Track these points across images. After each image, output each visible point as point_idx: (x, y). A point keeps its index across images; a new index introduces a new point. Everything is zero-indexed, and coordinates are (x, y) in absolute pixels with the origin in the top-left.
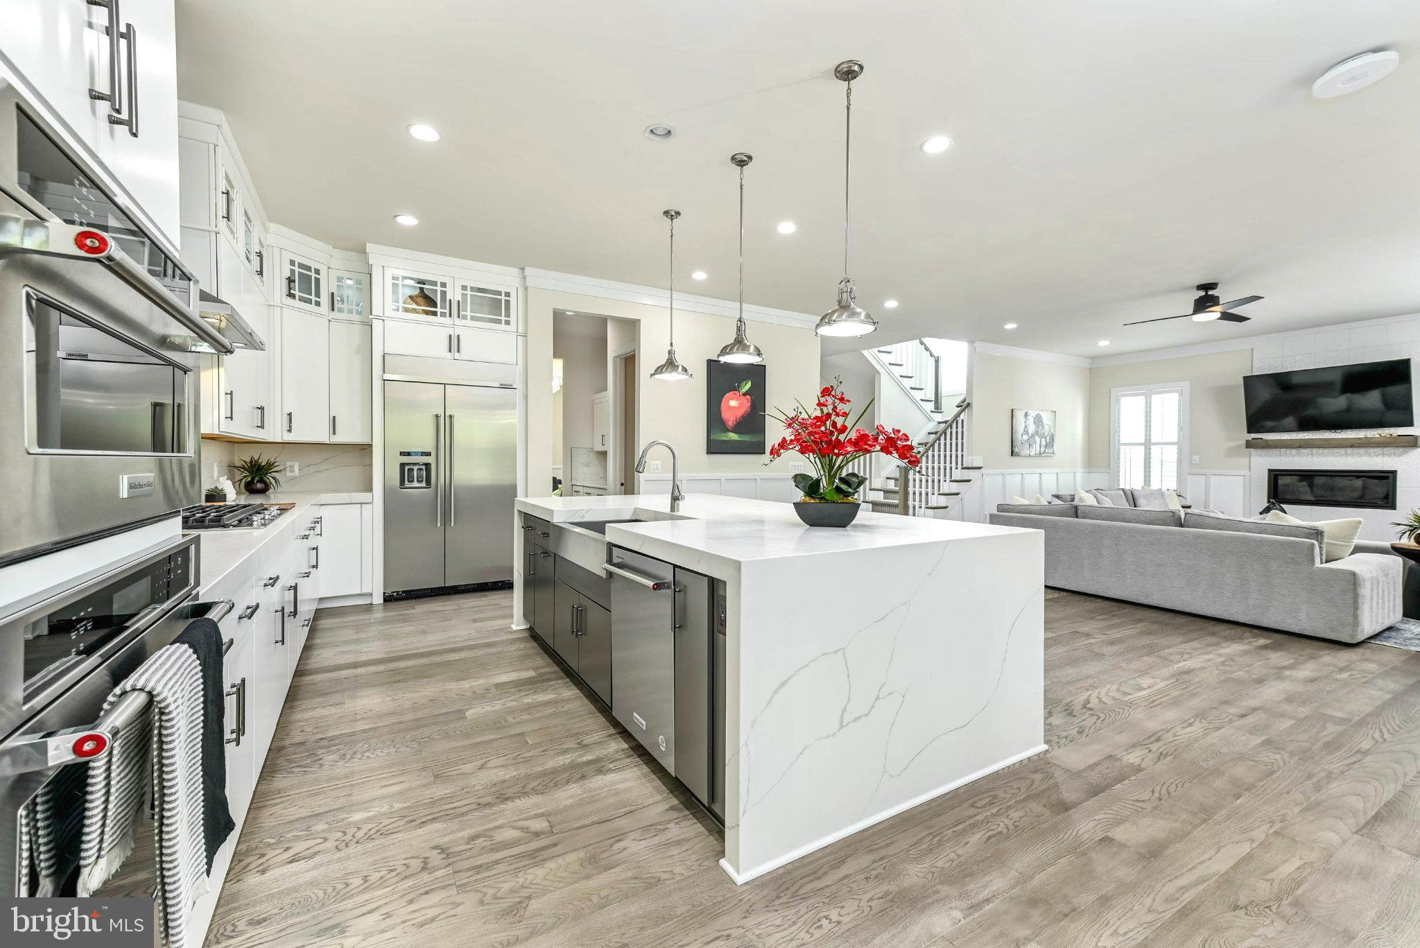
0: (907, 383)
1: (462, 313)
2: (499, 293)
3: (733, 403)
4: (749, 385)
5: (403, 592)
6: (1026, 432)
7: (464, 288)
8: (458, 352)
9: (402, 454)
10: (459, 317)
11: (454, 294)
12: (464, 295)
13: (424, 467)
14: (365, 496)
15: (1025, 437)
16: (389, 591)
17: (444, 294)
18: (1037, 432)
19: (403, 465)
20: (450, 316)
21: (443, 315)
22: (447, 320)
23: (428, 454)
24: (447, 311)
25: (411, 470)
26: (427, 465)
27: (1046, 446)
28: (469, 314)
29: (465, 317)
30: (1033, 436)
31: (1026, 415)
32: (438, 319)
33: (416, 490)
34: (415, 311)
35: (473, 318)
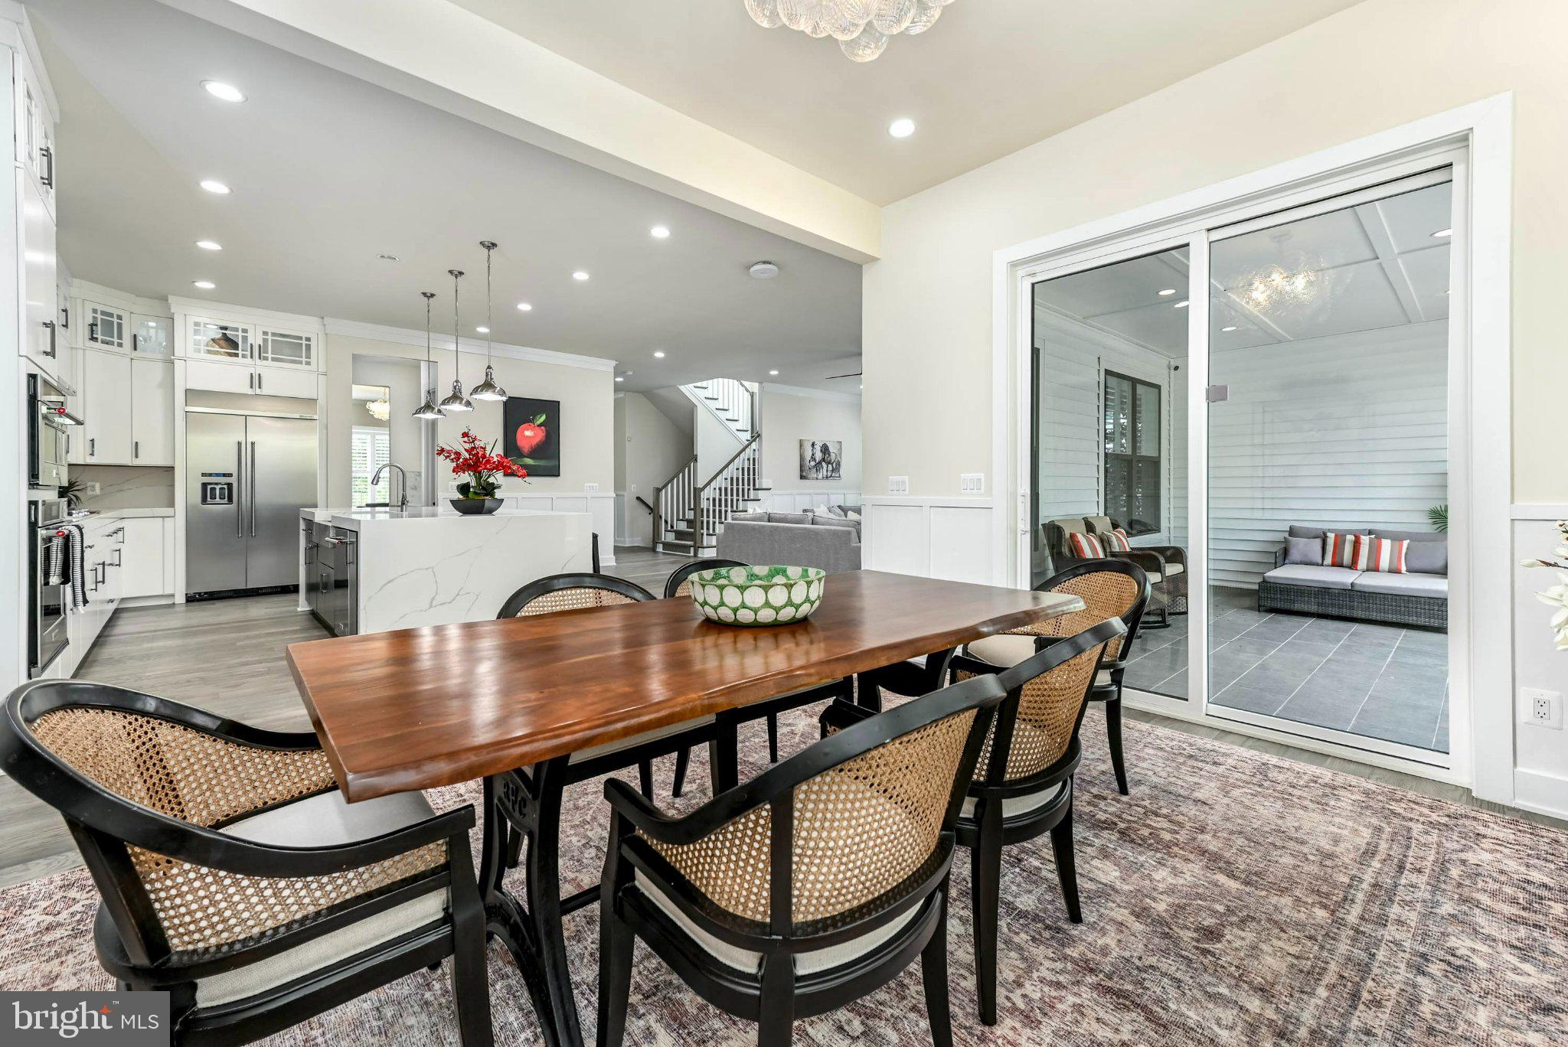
0: (723, 415)
1: (262, 355)
2: (300, 338)
3: (528, 433)
4: (543, 418)
5: (206, 593)
6: (813, 458)
7: (265, 333)
8: (260, 387)
9: (203, 475)
10: (260, 358)
11: (255, 338)
12: (265, 341)
13: (226, 486)
14: (169, 511)
15: (813, 463)
16: (192, 592)
17: (245, 339)
18: (824, 460)
19: (204, 485)
20: (252, 357)
21: (244, 356)
22: (249, 360)
23: (230, 475)
24: (249, 353)
25: (214, 490)
26: (230, 485)
27: (833, 471)
28: (270, 355)
29: (266, 359)
30: (820, 463)
31: (813, 445)
32: (240, 359)
33: (219, 508)
34: (216, 353)
35: (273, 359)
